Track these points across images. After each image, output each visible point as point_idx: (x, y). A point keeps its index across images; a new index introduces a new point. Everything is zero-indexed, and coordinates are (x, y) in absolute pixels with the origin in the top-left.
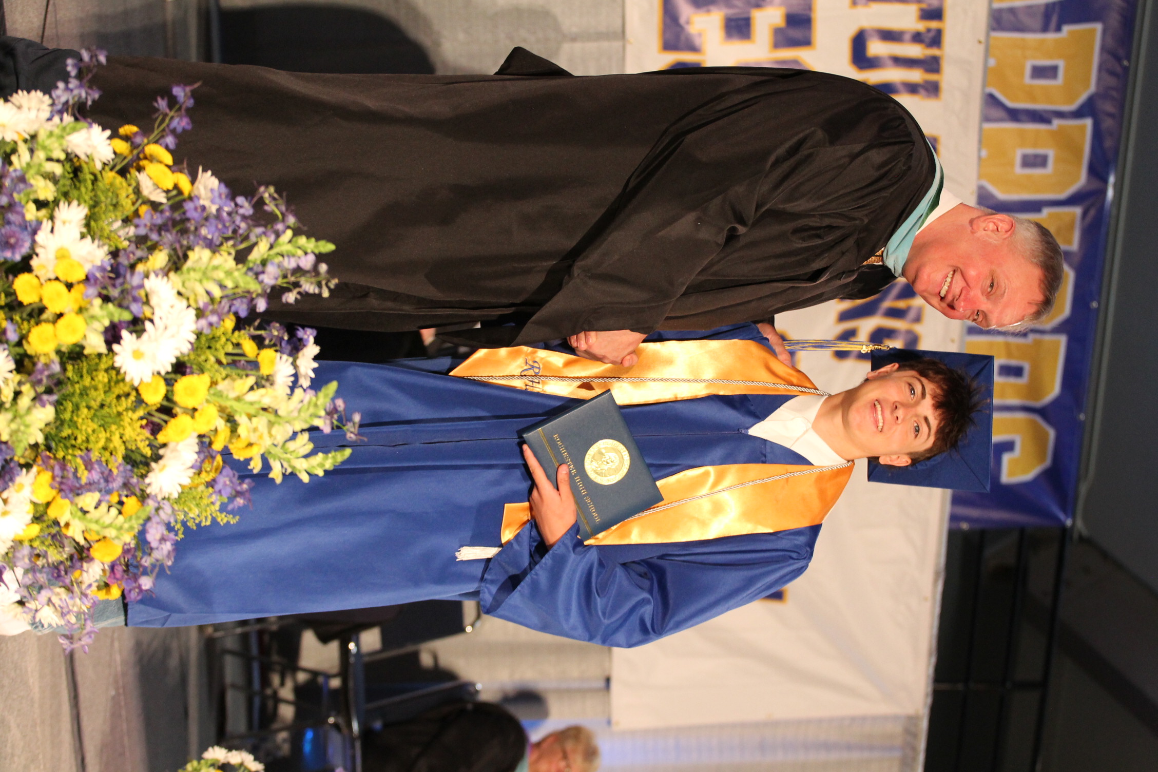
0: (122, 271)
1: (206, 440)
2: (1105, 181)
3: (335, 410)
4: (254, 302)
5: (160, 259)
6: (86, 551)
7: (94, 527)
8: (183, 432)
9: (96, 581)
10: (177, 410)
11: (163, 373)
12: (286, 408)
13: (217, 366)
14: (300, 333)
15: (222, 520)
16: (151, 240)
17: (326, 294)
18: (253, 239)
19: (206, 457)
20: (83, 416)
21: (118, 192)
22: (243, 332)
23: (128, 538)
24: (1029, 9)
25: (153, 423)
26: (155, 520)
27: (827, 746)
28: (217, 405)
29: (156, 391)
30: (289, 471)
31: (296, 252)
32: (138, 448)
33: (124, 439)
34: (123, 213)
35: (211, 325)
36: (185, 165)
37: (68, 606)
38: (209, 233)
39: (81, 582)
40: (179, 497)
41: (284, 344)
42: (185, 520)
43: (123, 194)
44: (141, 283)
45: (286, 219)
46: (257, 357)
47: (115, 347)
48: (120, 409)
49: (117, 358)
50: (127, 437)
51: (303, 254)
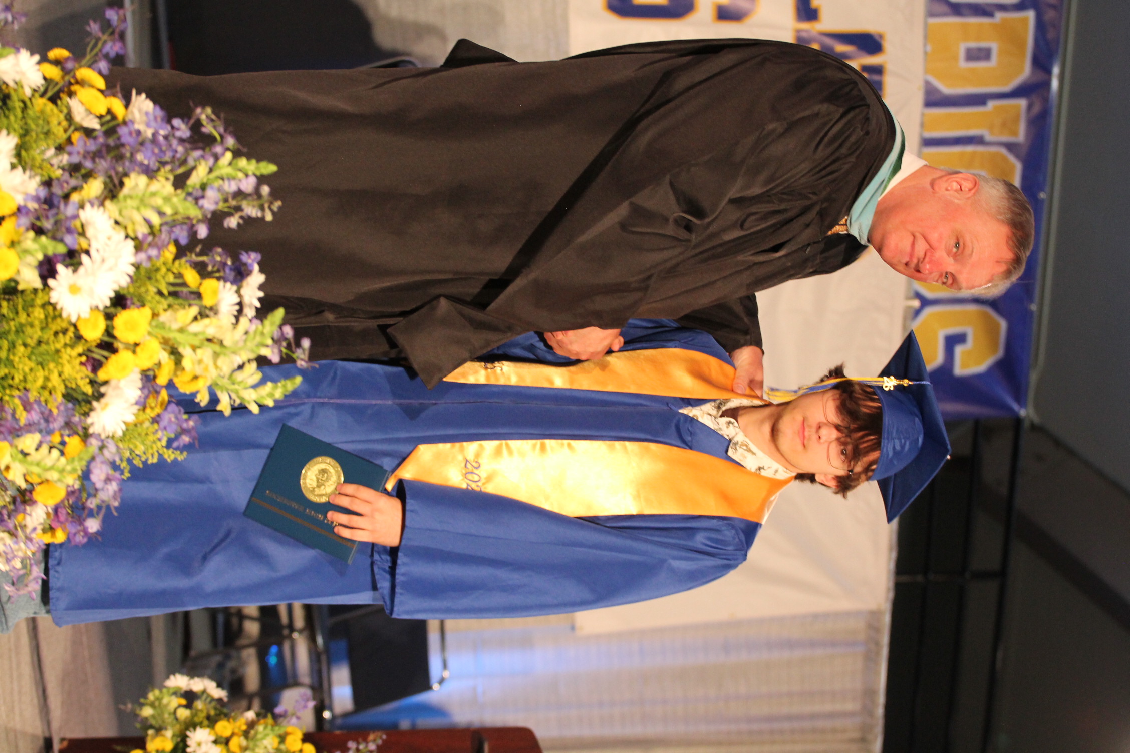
0: (55, 201)
1: (151, 373)
2: (1049, 72)
3: (283, 338)
4: (195, 229)
5: (95, 187)
6: (28, 494)
7: (35, 469)
8: (124, 368)
9: (41, 524)
10: (117, 345)
11: (101, 307)
12: (232, 338)
13: (158, 298)
14: (244, 258)
15: (169, 456)
16: (85, 168)
17: (269, 217)
18: (191, 162)
19: (150, 392)
20: (20, 355)
21: (49, 119)
22: (183, 260)
23: (72, 481)
25: (94, 359)
26: (98, 459)
27: (790, 644)
28: (160, 337)
29: (95, 326)
30: (238, 402)
31: (237, 175)
32: (77, 385)
33: (63, 377)
34: (55, 141)
35: (150, 256)
36: (118, 88)
37: (12, 551)
38: (145, 159)
39: (25, 526)
40: (123, 434)
41: (227, 271)
42: (131, 458)
43: (54, 122)
44: (75, 213)
45: (225, 140)
46: (199, 288)
47: (51, 282)
48: (58, 346)
49: (52, 294)
50: (66, 375)
51: (244, 176)
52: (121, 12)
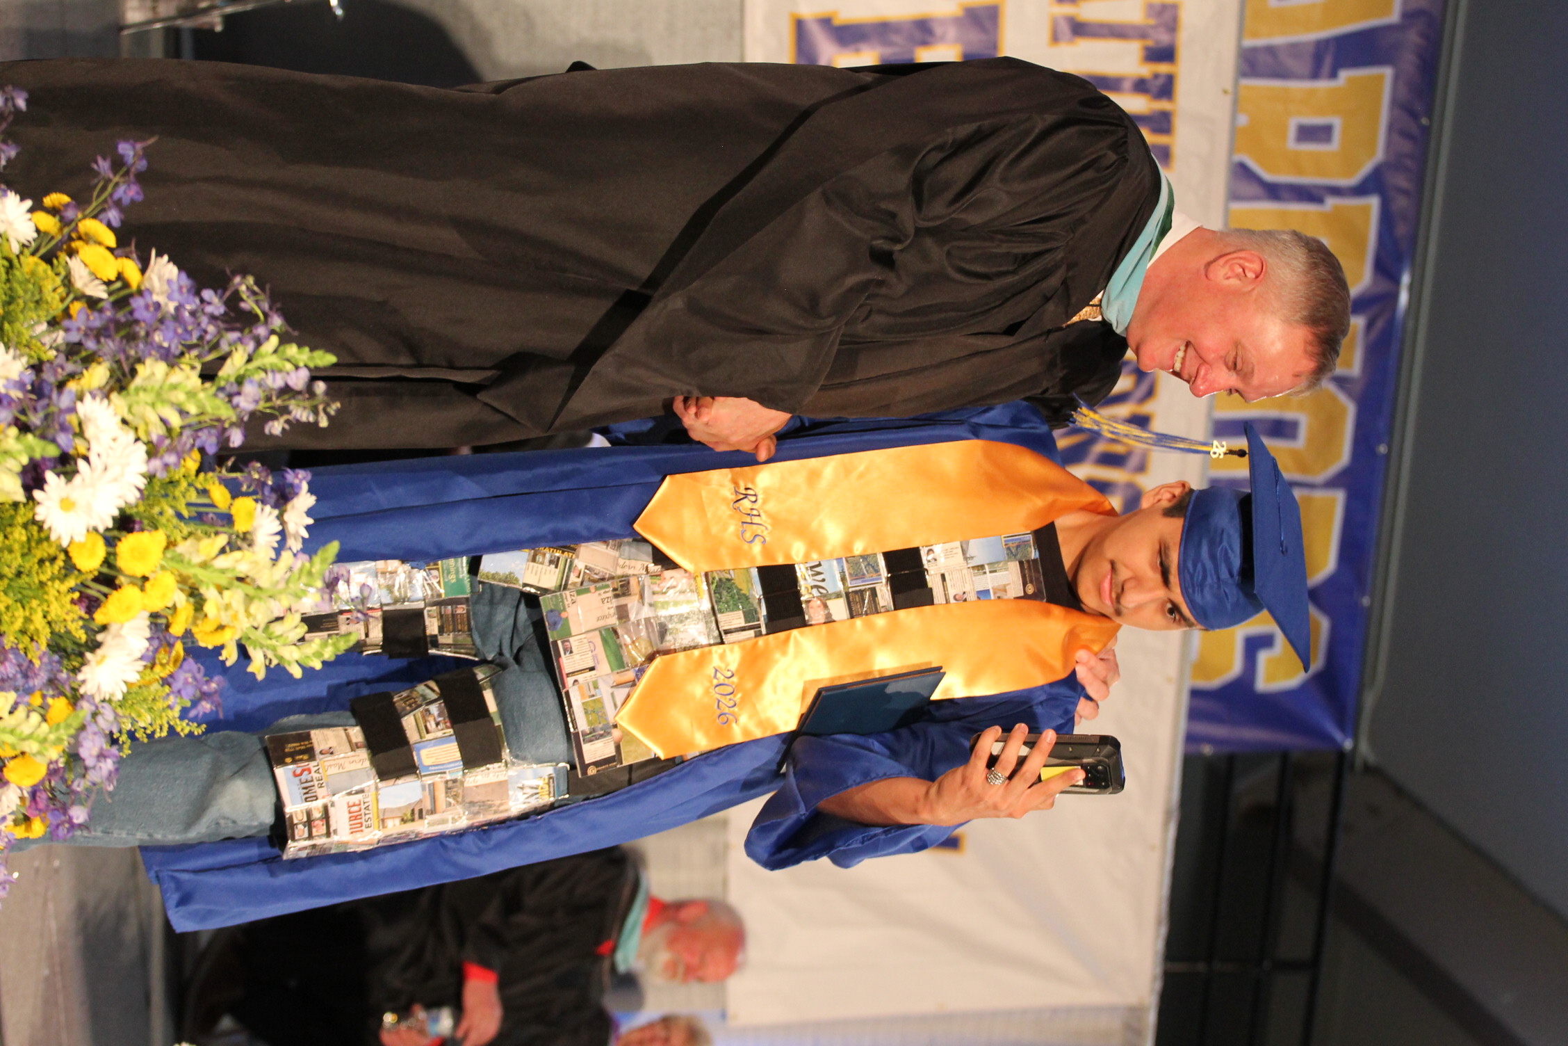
0: (46, 391)
1: (163, 621)
2: (1396, 281)
4: (227, 434)
5: (98, 374)
7: (9, 739)
8: (128, 609)
9: (12, 813)
10: (122, 579)
11: (101, 529)
12: (267, 577)
13: (175, 521)
14: (290, 476)
15: (182, 730)
16: (86, 350)
18: (225, 347)
19: (161, 645)
21: (41, 284)
22: (210, 474)
23: (54, 753)
24: (1294, 48)
25: (88, 597)
26: (91, 728)
28: (176, 573)
29: (92, 553)
30: (275, 662)
31: (284, 366)
32: (68, 632)
33: (49, 618)
34: (48, 311)
35: (166, 466)
38: (164, 340)
40: (124, 698)
41: (267, 491)
42: (133, 730)
43: (48, 287)
44: (72, 405)
45: (269, 320)
46: (230, 508)
47: (37, 494)
48: (44, 578)
49: (39, 509)
50: (52, 616)
51: (293, 368)
52: (139, 146)
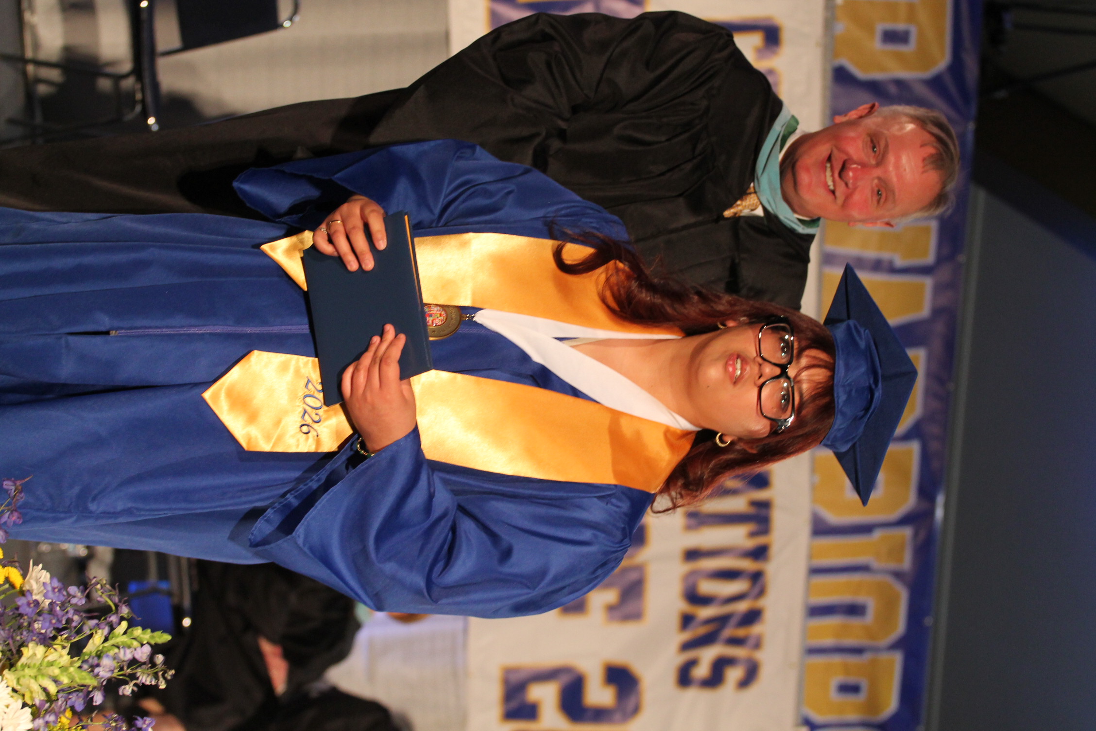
2: (933, 502)
4: (91, 696)
14: (139, 723)
18: (87, 632)
22: (80, 726)
31: (132, 644)
35: (47, 723)
38: (42, 628)
45: (119, 611)
51: (139, 645)
